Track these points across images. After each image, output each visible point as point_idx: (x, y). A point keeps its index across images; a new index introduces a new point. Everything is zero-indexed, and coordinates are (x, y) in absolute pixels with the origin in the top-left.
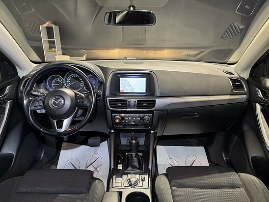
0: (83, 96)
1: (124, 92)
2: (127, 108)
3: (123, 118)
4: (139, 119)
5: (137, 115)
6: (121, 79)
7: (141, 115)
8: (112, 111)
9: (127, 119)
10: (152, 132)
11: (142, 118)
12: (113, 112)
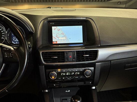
0: (12, 49)
1: (58, 43)
2: (64, 62)
3: (59, 74)
4: (78, 73)
5: (76, 70)
6: (53, 28)
7: (81, 69)
8: (45, 66)
9: (64, 74)
10: (94, 88)
11: (82, 73)
12: (47, 67)
